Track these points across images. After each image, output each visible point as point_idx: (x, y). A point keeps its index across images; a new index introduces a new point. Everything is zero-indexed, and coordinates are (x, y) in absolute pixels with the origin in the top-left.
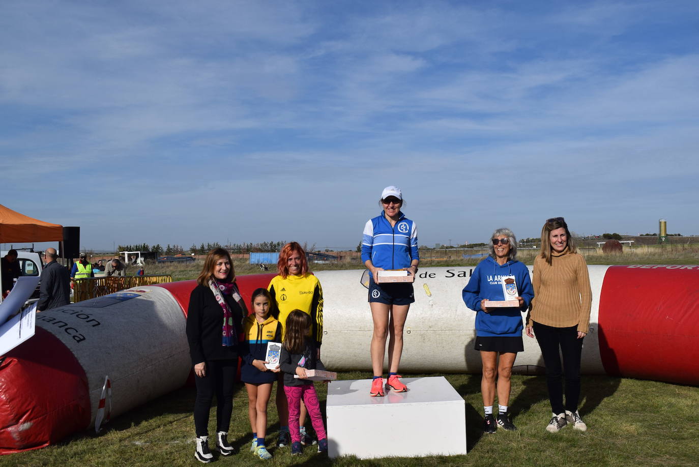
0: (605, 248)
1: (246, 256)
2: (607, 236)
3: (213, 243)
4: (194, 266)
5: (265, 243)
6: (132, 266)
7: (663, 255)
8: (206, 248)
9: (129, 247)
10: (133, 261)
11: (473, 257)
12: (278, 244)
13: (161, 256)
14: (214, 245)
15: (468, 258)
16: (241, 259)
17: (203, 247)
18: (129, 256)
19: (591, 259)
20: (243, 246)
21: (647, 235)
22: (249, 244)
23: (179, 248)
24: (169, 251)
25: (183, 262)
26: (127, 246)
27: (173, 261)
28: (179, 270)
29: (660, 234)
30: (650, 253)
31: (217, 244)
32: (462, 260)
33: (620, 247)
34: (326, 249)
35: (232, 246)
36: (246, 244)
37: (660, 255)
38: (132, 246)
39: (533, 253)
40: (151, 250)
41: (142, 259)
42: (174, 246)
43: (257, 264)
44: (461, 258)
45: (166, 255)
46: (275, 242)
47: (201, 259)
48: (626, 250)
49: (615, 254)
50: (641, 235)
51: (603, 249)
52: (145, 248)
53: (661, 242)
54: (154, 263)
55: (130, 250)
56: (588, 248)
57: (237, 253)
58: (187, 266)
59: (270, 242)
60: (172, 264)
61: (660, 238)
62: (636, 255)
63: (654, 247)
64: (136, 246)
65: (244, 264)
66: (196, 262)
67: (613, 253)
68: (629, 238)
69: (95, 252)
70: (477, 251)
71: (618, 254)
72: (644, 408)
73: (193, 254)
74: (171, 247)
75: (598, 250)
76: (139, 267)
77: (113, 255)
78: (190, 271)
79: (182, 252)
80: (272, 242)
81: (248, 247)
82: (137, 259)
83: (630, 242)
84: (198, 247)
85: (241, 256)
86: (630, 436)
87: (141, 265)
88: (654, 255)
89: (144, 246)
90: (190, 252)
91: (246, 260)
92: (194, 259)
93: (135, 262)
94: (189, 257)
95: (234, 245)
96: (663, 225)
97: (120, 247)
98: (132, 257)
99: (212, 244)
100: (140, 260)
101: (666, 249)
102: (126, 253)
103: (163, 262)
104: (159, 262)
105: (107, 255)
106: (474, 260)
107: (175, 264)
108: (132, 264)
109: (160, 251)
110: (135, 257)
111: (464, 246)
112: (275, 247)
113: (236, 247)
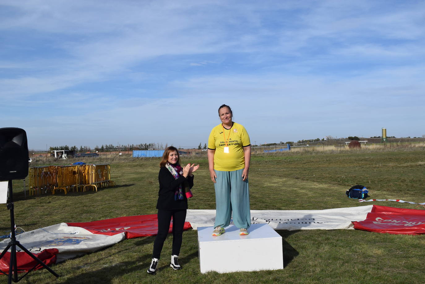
0: (350, 145)
1: (130, 152)
2: (350, 138)
4: (98, 159)
5: (141, 144)
6: (59, 160)
7: (385, 149)
8: (105, 147)
9: (56, 147)
10: (60, 156)
11: (270, 152)
12: (150, 145)
13: (77, 153)
15: (267, 152)
16: (127, 154)
17: (103, 147)
18: (57, 153)
19: (342, 152)
20: (127, 146)
21: (375, 137)
22: (131, 145)
23: (88, 148)
24: (82, 150)
25: (91, 156)
26: (55, 147)
27: (85, 156)
28: (89, 161)
29: (382, 137)
30: (378, 148)
31: (111, 146)
32: (264, 153)
33: (359, 145)
34: (179, 147)
36: (129, 145)
37: (383, 149)
38: (59, 147)
39: (307, 149)
40: (70, 150)
41: (66, 155)
42: (85, 147)
43: (138, 158)
44: (263, 152)
45: (80, 152)
46: (148, 144)
47: (102, 155)
48: (363, 146)
49: (356, 149)
50: (371, 137)
51: (349, 146)
52: (66, 148)
53: (383, 142)
54: (73, 157)
55: (57, 150)
56: (340, 145)
57: (124, 150)
58: (94, 159)
59: (144, 144)
60: (85, 158)
61: (383, 139)
62: (369, 149)
63: (379, 145)
64: (61, 147)
65: (129, 157)
66: (99, 156)
67: (355, 148)
68: (364, 139)
69: (35, 151)
70: (272, 148)
71: (358, 149)
72: (385, 240)
73: (97, 152)
74: (83, 147)
75: (346, 147)
76: (64, 160)
77: (47, 153)
78: (96, 162)
79: (89, 150)
80: (146, 144)
81: (131, 147)
82: (62, 154)
83: (365, 142)
84: (100, 147)
85: (127, 153)
86: (378, 257)
87: (65, 159)
88: (380, 149)
89: (66, 147)
90: (95, 150)
91: (131, 155)
92: (98, 155)
93: (61, 157)
94: (95, 154)
95: (122, 146)
96: (384, 131)
97: (51, 148)
98: (59, 154)
99: (108, 145)
100: (64, 156)
101: (387, 146)
102: (55, 151)
103: (79, 157)
104: (76, 157)
105: (43, 153)
106: (271, 154)
107: (86, 158)
108: (60, 158)
109: (76, 150)
110: (61, 154)
111: (264, 145)
112: (148, 147)
113: (123, 147)
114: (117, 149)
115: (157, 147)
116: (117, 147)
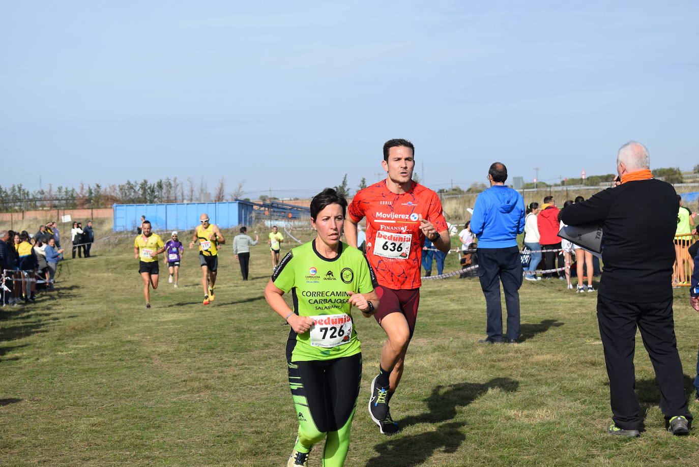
3: (11, 186)
5: (129, 183)
12: (160, 186)
14: (14, 190)
20: (78, 190)
31: (20, 189)
35: (55, 191)
36: (86, 188)
46: (152, 182)
59: (140, 181)
80: (146, 182)
81: (91, 193)
95: (60, 189)
112: (153, 191)
113: (63, 194)
114: (40, 200)
115: (187, 192)
116: (39, 196)
